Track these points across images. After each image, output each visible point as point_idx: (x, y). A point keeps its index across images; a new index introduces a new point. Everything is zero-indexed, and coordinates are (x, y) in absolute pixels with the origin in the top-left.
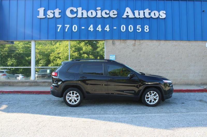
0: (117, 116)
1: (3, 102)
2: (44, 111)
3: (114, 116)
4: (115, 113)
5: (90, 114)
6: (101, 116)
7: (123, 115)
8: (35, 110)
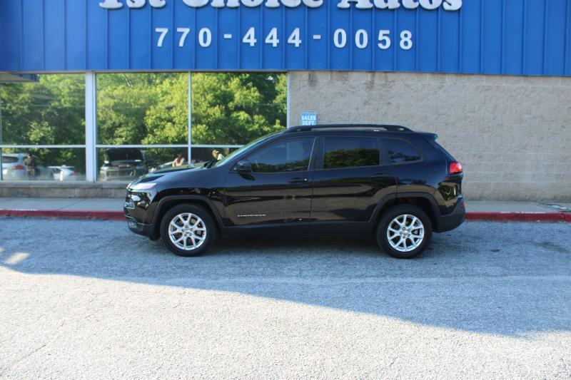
0: (308, 281)
1: (6, 239)
2: (112, 266)
3: (301, 281)
4: (304, 273)
5: (234, 275)
6: (264, 280)
7: (326, 281)
8: (89, 262)
